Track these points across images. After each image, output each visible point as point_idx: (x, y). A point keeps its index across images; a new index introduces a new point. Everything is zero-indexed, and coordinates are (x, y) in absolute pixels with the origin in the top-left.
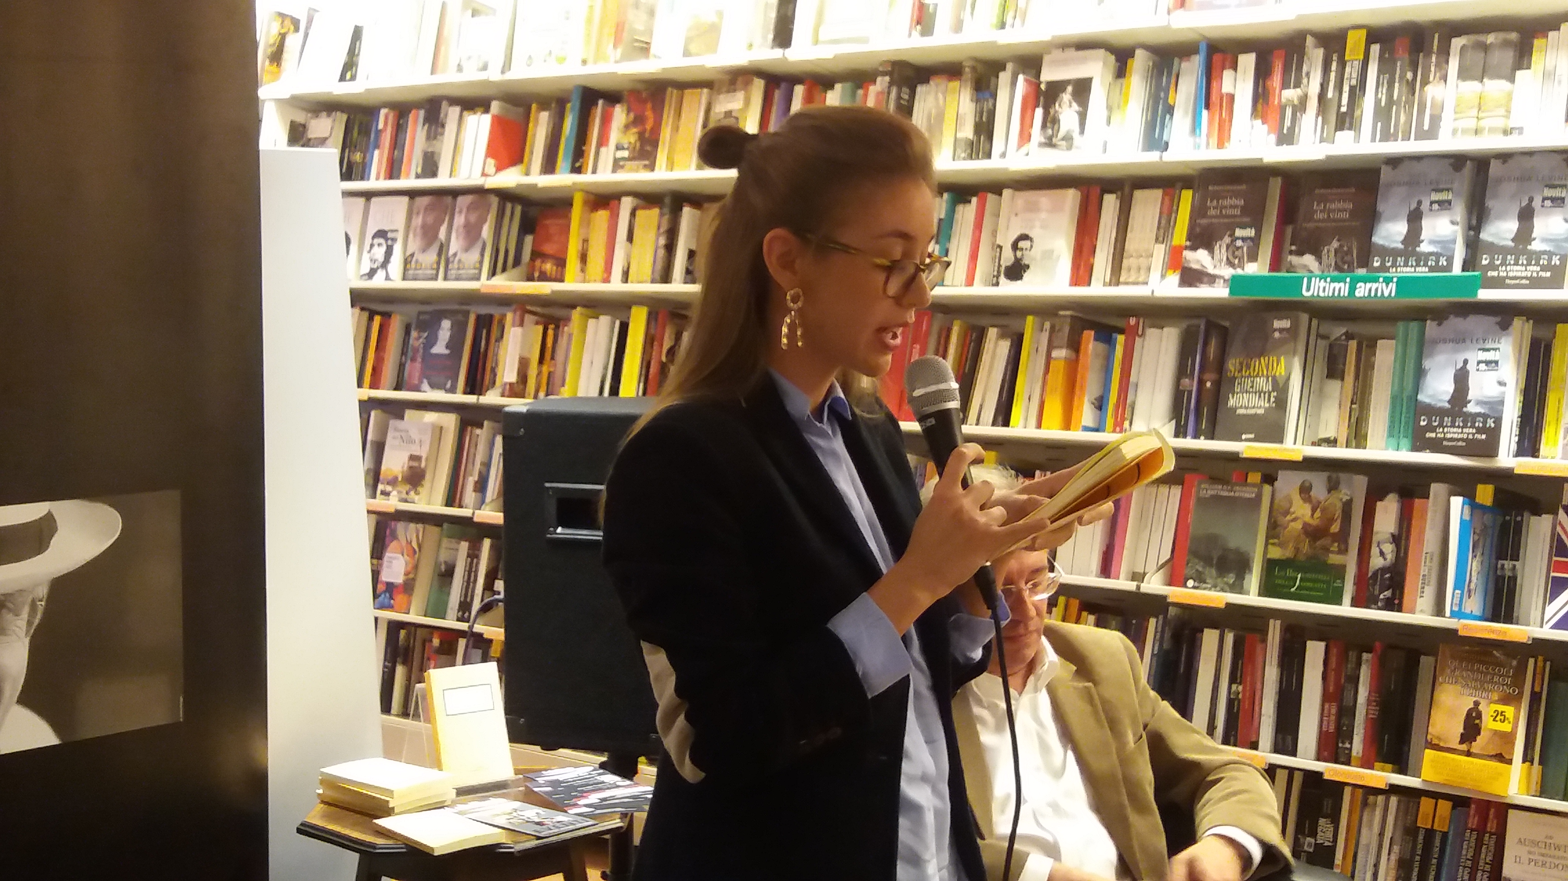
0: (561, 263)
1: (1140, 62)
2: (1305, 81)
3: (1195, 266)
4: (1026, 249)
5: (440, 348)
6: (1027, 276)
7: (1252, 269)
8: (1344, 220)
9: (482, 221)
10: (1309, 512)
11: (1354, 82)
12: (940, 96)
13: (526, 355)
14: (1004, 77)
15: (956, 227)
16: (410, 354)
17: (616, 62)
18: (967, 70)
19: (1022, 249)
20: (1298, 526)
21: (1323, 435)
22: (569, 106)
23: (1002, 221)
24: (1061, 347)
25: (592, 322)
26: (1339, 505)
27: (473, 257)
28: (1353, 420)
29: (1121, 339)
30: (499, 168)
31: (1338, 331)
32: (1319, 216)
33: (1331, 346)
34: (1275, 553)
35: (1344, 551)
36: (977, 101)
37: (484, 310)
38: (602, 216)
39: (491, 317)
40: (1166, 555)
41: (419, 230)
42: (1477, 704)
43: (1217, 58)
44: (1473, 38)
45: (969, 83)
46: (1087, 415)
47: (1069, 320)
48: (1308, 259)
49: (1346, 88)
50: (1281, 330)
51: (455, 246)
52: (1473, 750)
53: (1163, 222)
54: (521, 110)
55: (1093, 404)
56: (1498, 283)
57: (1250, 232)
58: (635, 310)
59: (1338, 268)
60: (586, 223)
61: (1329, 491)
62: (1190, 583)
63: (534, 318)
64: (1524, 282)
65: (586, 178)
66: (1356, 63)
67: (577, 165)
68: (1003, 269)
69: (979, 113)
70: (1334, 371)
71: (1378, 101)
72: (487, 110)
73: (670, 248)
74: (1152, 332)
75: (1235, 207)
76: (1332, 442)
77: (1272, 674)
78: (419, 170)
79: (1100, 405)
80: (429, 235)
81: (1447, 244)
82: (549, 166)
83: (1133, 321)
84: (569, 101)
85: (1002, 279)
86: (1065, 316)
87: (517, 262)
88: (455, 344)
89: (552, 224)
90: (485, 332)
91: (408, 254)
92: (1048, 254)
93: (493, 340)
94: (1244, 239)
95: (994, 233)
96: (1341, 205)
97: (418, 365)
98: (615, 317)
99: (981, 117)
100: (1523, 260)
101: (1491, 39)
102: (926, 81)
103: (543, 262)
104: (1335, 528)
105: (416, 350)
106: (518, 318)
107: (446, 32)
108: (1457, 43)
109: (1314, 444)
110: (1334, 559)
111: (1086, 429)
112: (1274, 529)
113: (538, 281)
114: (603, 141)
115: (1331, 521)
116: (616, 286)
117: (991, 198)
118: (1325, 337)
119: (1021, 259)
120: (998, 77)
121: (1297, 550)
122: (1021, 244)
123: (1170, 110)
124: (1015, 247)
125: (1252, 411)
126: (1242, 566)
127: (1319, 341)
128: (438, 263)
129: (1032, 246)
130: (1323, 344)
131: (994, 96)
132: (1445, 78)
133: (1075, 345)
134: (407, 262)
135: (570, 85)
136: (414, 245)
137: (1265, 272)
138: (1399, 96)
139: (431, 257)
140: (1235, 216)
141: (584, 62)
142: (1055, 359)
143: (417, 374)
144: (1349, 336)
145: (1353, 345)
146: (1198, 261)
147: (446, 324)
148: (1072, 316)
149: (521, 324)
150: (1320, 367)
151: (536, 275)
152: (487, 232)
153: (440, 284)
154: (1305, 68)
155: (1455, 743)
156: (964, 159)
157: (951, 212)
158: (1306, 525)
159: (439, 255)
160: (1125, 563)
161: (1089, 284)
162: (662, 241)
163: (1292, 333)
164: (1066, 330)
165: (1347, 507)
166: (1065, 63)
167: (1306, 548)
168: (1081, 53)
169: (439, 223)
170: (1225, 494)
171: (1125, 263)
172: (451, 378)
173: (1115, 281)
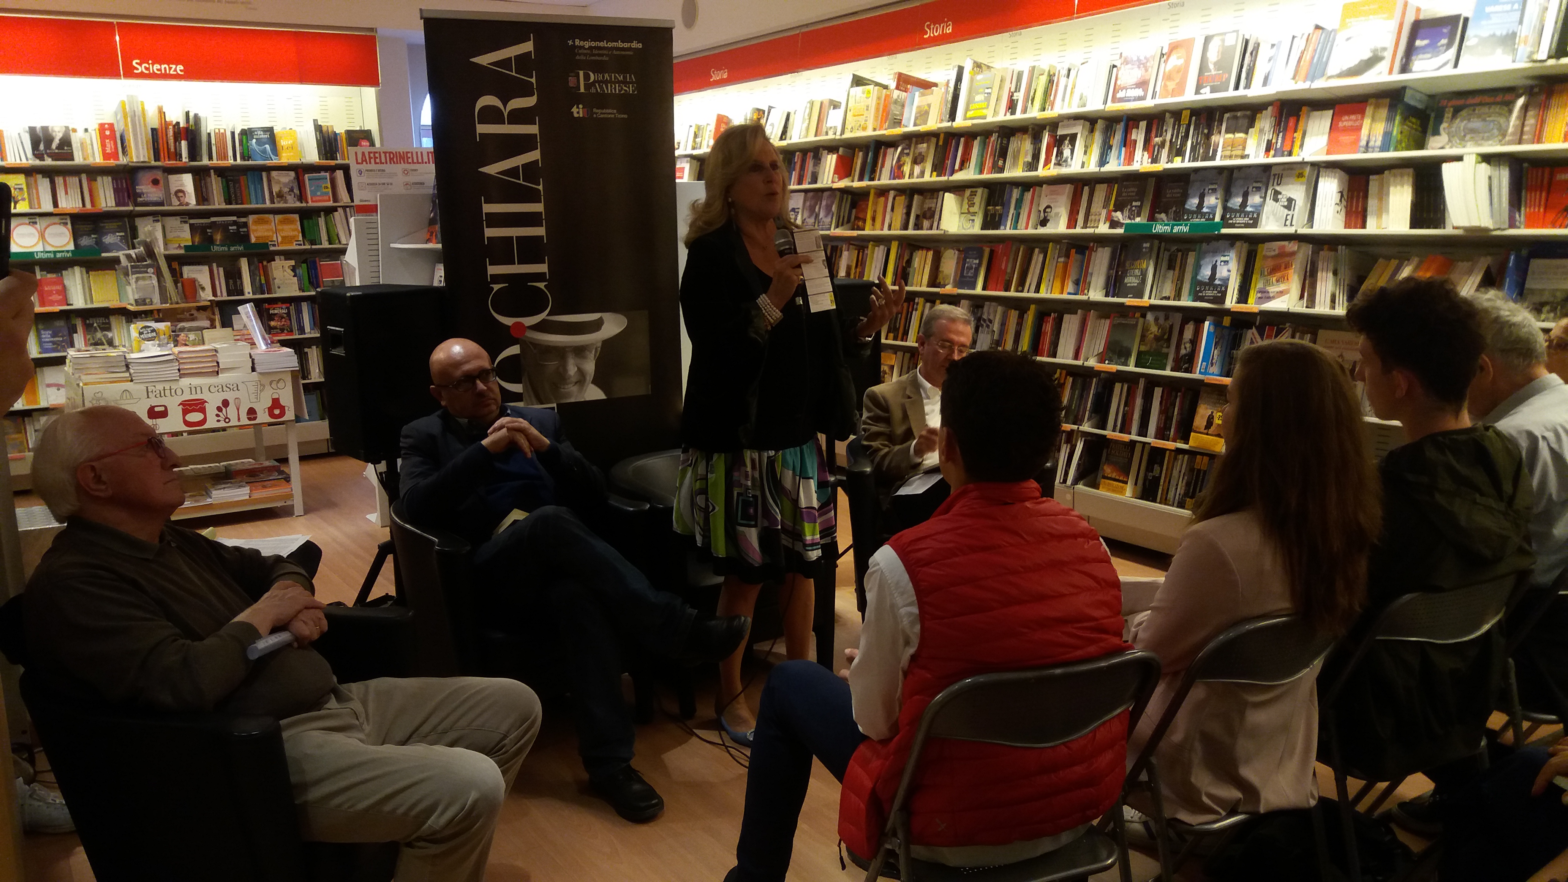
0: (864, 221)
1: (1100, 124)
2: (1164, 134)
3: (1116, 219)
4: (1049, 212)
6: (1049, 224)
7: (1138, 220)
8: (1178, 197)
9: (833, 203)
10: (1157, 329)
11: (1183, 134)
12: (1019, 142)
13: (850, 264)
14: (1045, 132)
15: (1024, 202)
17: (886, 129)
18: (1030, 130)
19: (1047, 212)
20: (1152, 336)
21: (1164, 295)
22: (869, 149)
24: (1062, 257)
25: (877, 248)
26: (1168, 326)
27: (828, 220)
28: (1178, 288)
29: (1087, 253)
30: (841, 179)
31: (1174, 248)
32: (1168, 196)
33: (1170, 255)
34: (1143, 348)
35: (1168, 347)
36: (1033, 144)
37: (835, 244)
38: (882, 199)
39: (837, 247)
40: (1101, 350)
41: (809, 208)
42: (1212, 413)
43: (1131, 123)
44: (1232, 114)
45: (1031, 136)
46: (1070, 287)
48: (1163, 216)
49: (1180, 137)
50: (1146, 248)
51: (821, 215)
52: (1209, 433)
53: (1106, 199)
54: (851, 152)
55: (1073, 282)
56: (1233, 226)
57: (1138, 204)
58: (893, 243)
59: (1175, 220)
60: (875, 203)
61: (1165, 320)
62: (1107, 362)
63: (854, 247)
64: (1243, 225)
65: (875, 183)
66: (1185, 126)
67: (872, 176)
68: (1039, 222)
69: (1034, 149)
70: (1171, 267)
71: (1192, 143)
72: (837, 151)
73: (908, 214)
75: (1133, 192)
76: (1168, 298)
77: (1139, 402)
78: (810, 180)
79: (1076, 283)
80: (813, 210)
81: (1213, 209)
82: (860, 178)
83: (1092, 244)
84: (869, 147)
85: (1039, 226)
86: (1065, 243)
87: (848, 222)
89: (862, 204)
91: (803, 219)
94: (1136, 206)
96: (1178, 190)
98: (886, 246)
99: (1035, 151)
100: (1243, 215)
101: (1239, 114)
102: (1014, 135)
103: (858, 221)
104: (1166, 337)
106: (849, 247)
107: (822, 116)
108: (1226, 116)
109: (1161, 299)
110: (1165, 350)
111: (1070, 294)
112: (1143, 337)
113: (856, 230)
114: (883, 164)
115: (1165, 334)
116: (886, 232)
118: (1169, 251)
119: (1047, 217)
120: (1042, 132)
121: (1151, 347)
122: (1048, 210)
123: (1110, 147)
124: (1045, 211)
125: (1132, 285)
126: (1128, 355)
127: (1166, 252)
128: (815, 223)
129: (1052, 211)
130: (1167, 254)
131: (1040, 141)
132: (1220, 133)
133: (1068, 256)
135: (868, 140)
136: (806, 215)
137: (1145, 222)
138: (1201, 141)
139: (813, 220)
140: (1133, 196)
141: (874, 129)
142: (1059, 262)
144: (1178, 250)
145: (1180, 254)
146: (1117, 217)
148: (1067, 243)
149: (848, 250)
150: (1165, 264)
151: (855, 227)
152: (834, 208)
154: (1164, 128)
155: (1202, 430)
156: (1027, 171)
157: (1021, 196)
158: (1155, 335)
159: (815, 219)
160: (1082, 355)
161: (1075, 228)
162: (905, 211)
163: (1151, 248)
164: (1065, 249)
165: (1171, 327)
166: (1068, 126)
167: (1154, 346)
168: (1076, 121)
169: (816, 204)
170: (1123, 322)
171: (1090, 218)
173: (1085, 226)
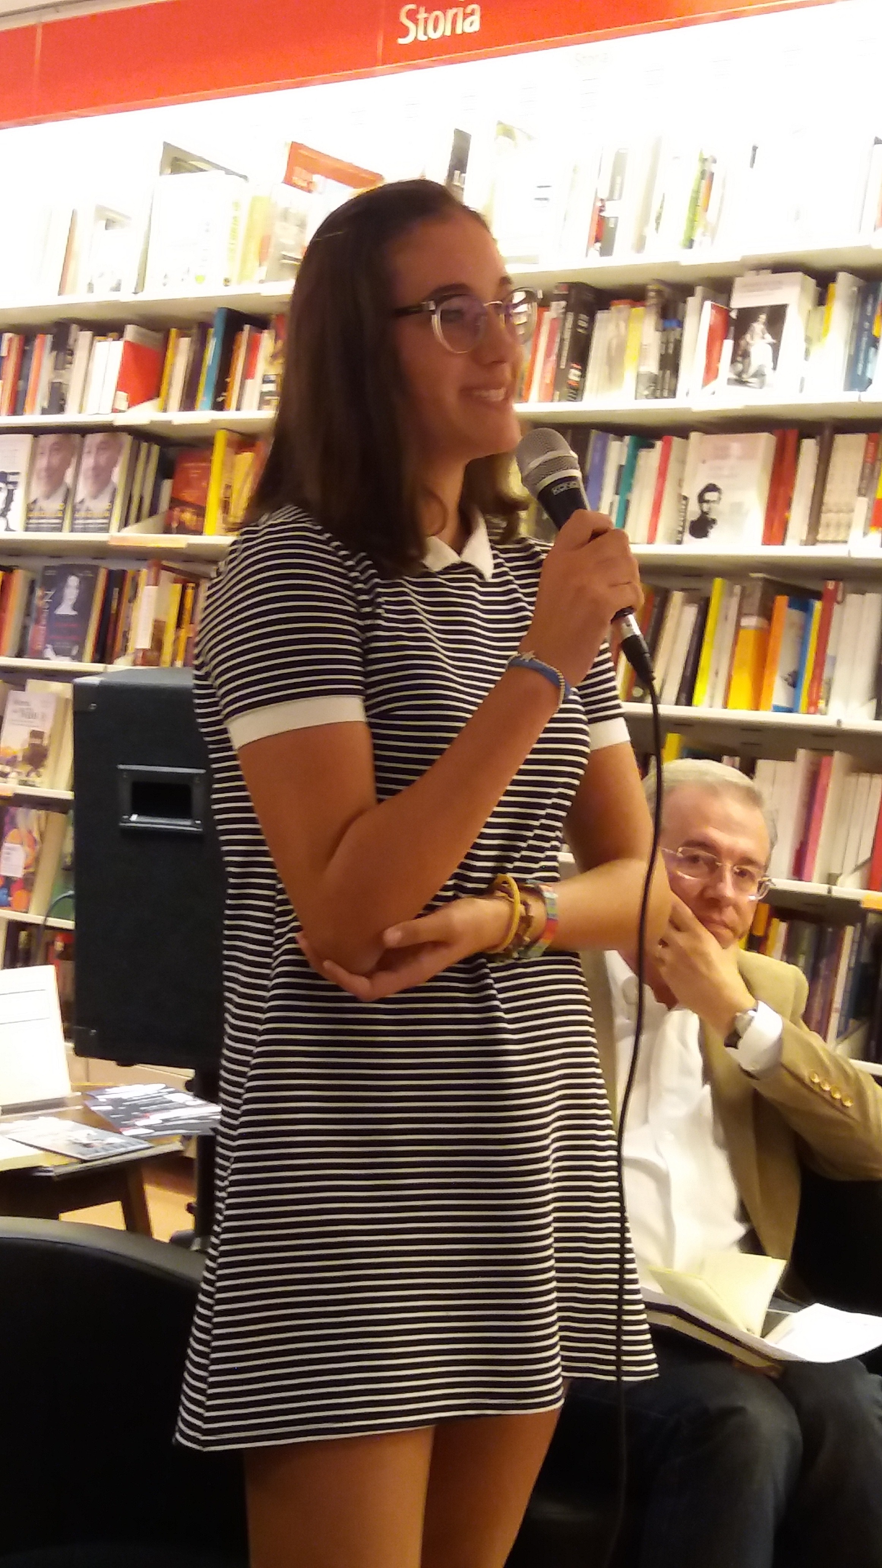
0: (201, 511)
1: (844, 285)
4: (714, 501)
5: (66, 609)
6: (713, 532)
9: (112, 463)
12: (622, 325)
13: (162, 617)
14: (692, 302)
15: (640, 474)
16: (34, 615)
17: (261, 282)
18: (652, 294)
19: (708, 502)
22: (212, 331)
23: (689, 468)
24: (752, 615)
27: (100, 505)
29: (818, 605)
30: (133, 402)
36: (663, 329)
37: (116, 566)
38: (247, 459)
39: (124, 573)
40: (865, 854)
41: (43, 474)
45: (654, 310)
46: (779, 693)
47: (760, 583)
51: (82, 491)
53: (867, 471)
54: (159, 336)
55: (786, 680)
60: (229, 467)
63: (172, 575)
65: (228, 415)
67: (220, 399)
68: (688, 525)
69: (665, 343)
72: (121, 336)
74: (853, 599)
78: (45, 404)
79: (794, 681)
80: (54, 478)
82: (189, 402)
83: (831, 585)
84: (211, 326)
85: (687, 537)
86: (758, 579)
87: (153, 511)
88: (83, 605)
89: (192, 468)
90: (116, 590)
91: (32, 498)
92: (737, 508)
93: (125, 600)
95: (680, 483)
97: (42, 628)
99: (667, 348)
102: (606, 307)
103: (183, 511)
105: (40, 611)
106: (152, 574)
107: (76, 246)
111: (778, 709)
113: (177, 533)
114: (248, 373)
117: (676, 441)
119: (706, 513)
120: (685, 302)
122: (709, 496)
123: (875, 342)
124: (701, 499)
128: (64, 511)
129: (720, 499)
131: (681, 324)
133: (767, 612)
134: (30, 508)
135: (212, 308)
136: (38, 490)
139: (54, 505)
141: (227, 281)
142: (744, 628)
143: (41, 638)
147: (73, 581)
148: (766, 580)
149: (157, 582)
151: (175, 525)
152: (116, 476)
153: (66, 536)
156: (647, 397)
157: (633, 458)
159: (66, 501)
160: (818, 865)
161: (783, 543)
164: (758, 595)
166: (758, 287)
169: (65, 465)
171: (825, 518)
172: (77, 643)
173: (812, 539)
